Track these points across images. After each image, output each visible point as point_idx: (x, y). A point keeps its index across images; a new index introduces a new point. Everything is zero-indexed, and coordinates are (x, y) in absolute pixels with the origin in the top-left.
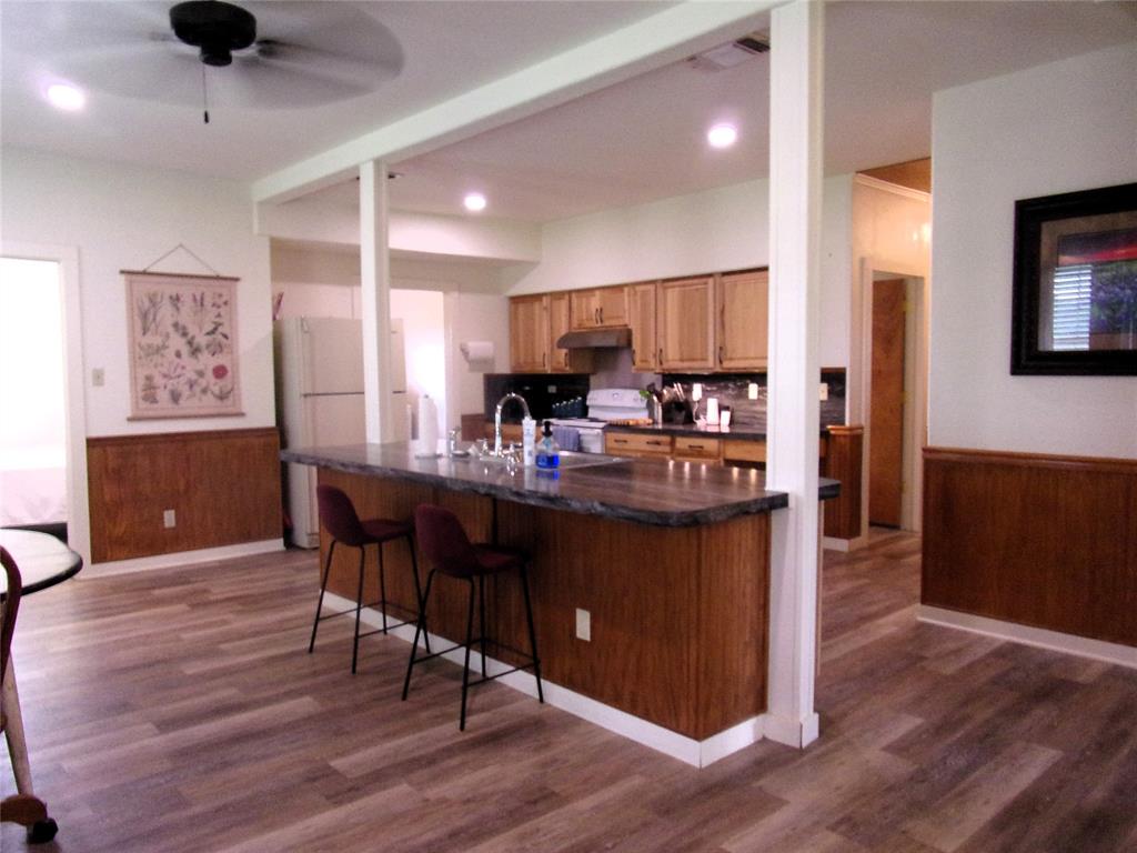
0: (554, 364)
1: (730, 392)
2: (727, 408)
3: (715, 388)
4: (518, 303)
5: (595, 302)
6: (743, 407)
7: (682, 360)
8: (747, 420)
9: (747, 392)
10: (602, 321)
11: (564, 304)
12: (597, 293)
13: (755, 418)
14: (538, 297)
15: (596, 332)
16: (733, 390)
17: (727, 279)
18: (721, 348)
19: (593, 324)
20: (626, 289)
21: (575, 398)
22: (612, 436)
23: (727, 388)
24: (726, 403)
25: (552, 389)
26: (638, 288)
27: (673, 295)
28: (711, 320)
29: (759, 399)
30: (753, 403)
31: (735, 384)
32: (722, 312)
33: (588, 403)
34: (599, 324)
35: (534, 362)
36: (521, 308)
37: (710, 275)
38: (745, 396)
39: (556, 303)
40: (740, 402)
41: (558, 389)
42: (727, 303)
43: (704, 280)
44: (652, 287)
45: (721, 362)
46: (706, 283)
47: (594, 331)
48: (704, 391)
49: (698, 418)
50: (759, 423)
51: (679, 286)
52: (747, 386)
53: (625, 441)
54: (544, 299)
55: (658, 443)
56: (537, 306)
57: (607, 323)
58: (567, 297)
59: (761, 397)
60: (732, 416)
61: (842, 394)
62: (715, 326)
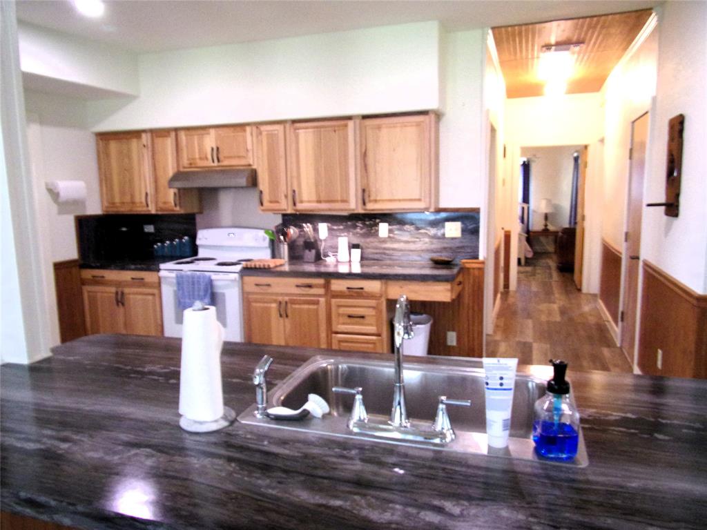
0: (161, 205)
1: (358, 230)
2: (356, 246)
3: (341, 227)
4: (109, 140)
5: (210, 141)
6: (373, 245)
7: (319, 201)
8: (376, 256)
9: (377, 231)
10: (219, 161)
11: (169, 142)
12: (212, 131)
13: (385, 254)
14: (137, 134)
15: (212, 171)
16: (362, 229)
17: (368, 122)
18: (364, 191)
19: (209, 163)
20: (248, 129)
21: (181, 238)
22: (251, 280)
23: (355, 227)
24: (355, 241)
25: (149, 229)
26: (263, 128)
27: (306, 137)
28: (352, 162)
29: (389, 237)
30: (384, 241)
31: (364, 224)
32: (365, 155)
33: (198, 242)
34: (216, 164)
35: (133, 203)
36: (113, 146)
37: (349, 118)
38: (376, 234)
39: (159, 141)
40: (371, 239)
41: (155, 229)
42: (370, 146)
43: (342, 122)
44: (279, 128)
45: (364, 203)
46: (346, 126)
47: (209, 172)
48: (330, 229)
49: (326, 256)
50: (390, 259)
51: (314, 127)
52: (377, 225)
53: (269, 285)
54: (144, 135)
55: (310, 286)
56: (134, 143)
57: (226, 163)
58: (173, 134)
59: (391, 235)
60: (362, 253)
61: (475, 232)
62: (356, 168)
